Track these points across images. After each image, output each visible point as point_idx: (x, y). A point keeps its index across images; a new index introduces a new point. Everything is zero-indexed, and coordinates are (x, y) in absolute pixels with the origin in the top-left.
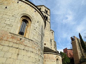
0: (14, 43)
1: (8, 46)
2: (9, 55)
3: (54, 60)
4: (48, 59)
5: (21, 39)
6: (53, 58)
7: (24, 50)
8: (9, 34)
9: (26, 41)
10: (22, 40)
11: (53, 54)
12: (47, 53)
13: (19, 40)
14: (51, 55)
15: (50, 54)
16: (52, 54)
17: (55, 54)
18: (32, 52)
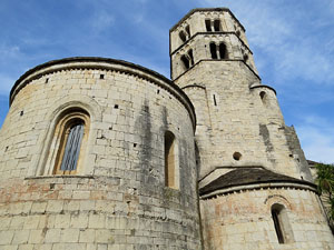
0: (34, 201)
1: (21, 214)
2: (23, 236)
3: (258, 216)
4: (232, 215)
5: (52, 186)
6: (251, 209)
7: (62, 213)
8: (25, 182)
9: (67, 187)
10: (56, 187)
11: (252, 189)
12: (226, 194)
13: (47, 191)
14: (242, 194)
15: (238, 191)
16: (244, 190)
17: (258, 189)
18: (95, 213)
